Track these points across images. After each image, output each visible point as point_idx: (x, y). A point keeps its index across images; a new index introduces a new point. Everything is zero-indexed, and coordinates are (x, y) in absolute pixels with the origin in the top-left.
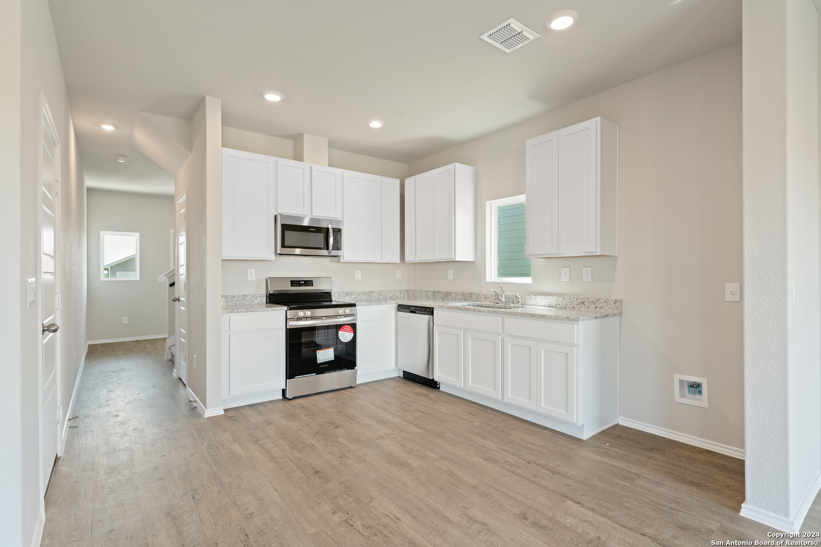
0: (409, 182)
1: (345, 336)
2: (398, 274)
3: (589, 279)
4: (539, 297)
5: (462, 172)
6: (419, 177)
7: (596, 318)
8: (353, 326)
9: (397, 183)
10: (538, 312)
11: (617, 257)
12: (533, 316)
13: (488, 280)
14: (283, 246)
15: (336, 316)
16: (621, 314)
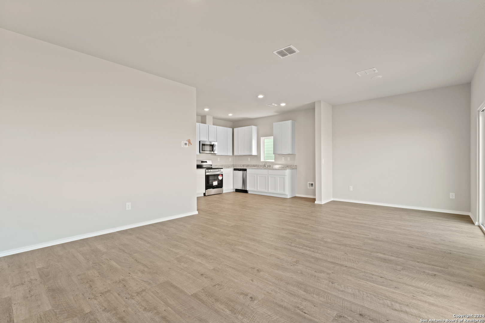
0: (235, 129)
1: (220, 178)
2: (230, 159)
3: (289, 160)
4: (276, 165)
5: (254, 128)
6: (239, 128)
7: (291, 169)
8: (222, 175)
9: (231, 129)
10: (277, 168)
11: (296, 154)
12: (276, 169)
13: (261, 161)
14: (202, 150)
15: (214, 172)
16: (296, 169)
